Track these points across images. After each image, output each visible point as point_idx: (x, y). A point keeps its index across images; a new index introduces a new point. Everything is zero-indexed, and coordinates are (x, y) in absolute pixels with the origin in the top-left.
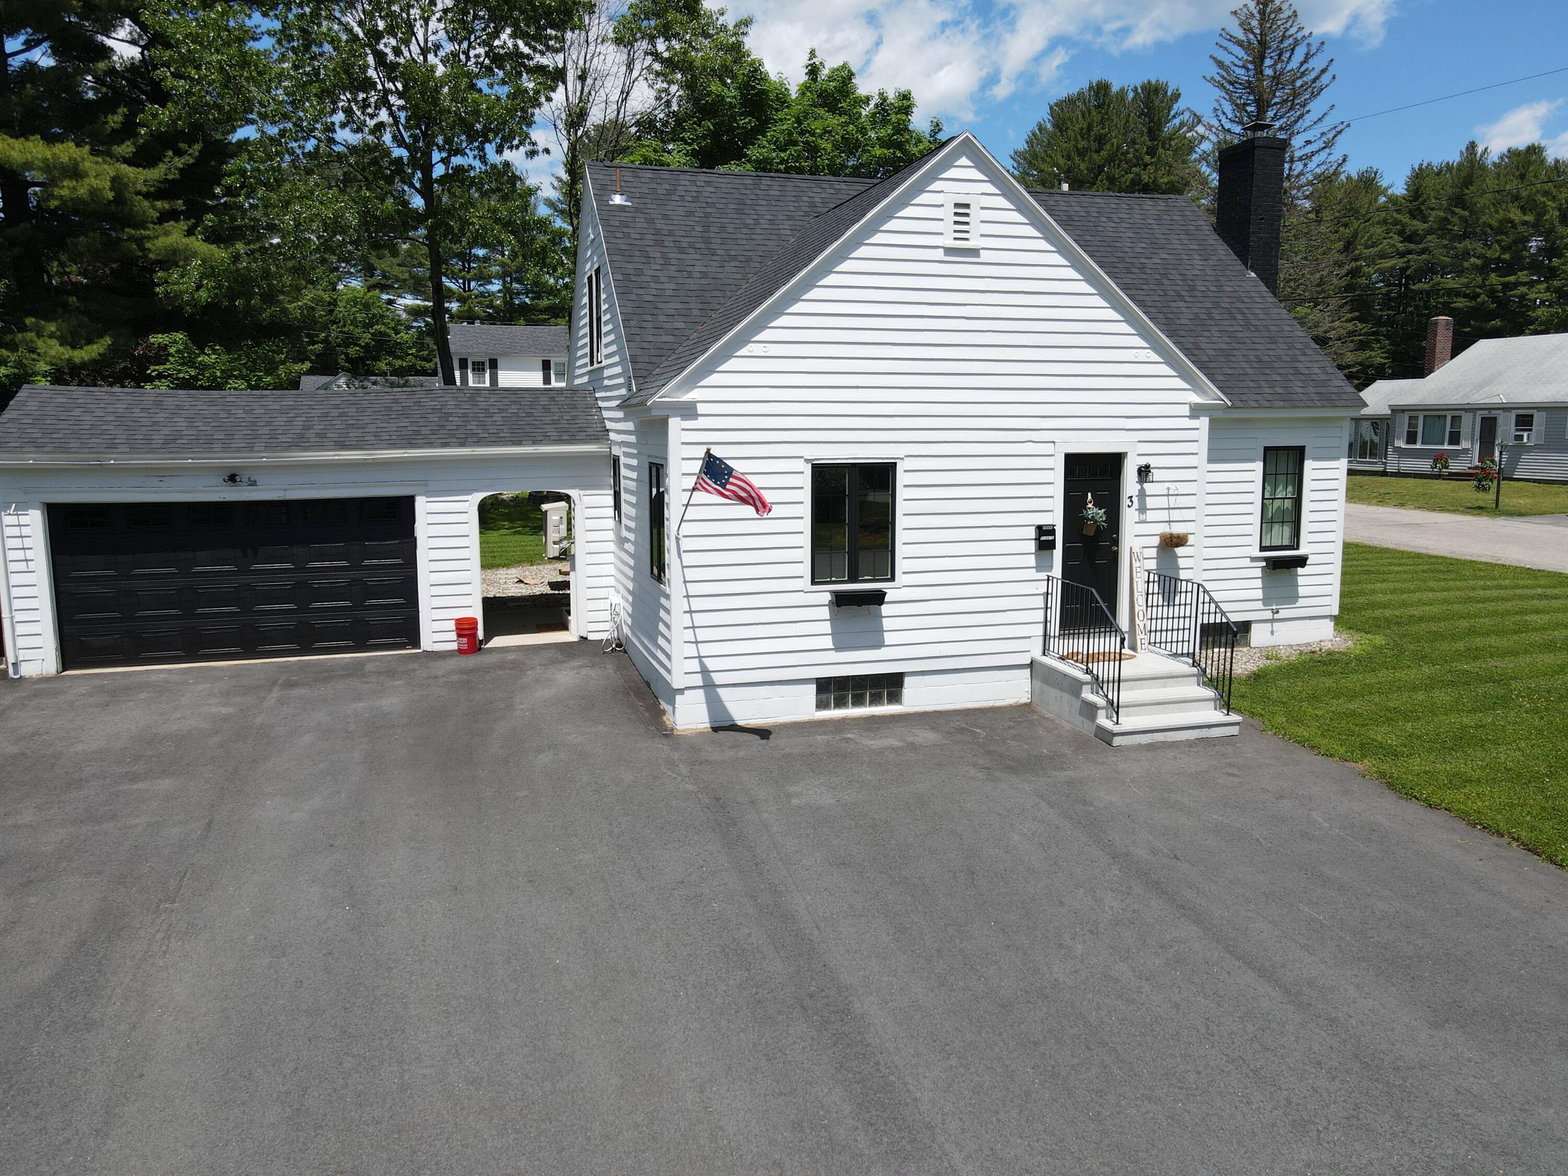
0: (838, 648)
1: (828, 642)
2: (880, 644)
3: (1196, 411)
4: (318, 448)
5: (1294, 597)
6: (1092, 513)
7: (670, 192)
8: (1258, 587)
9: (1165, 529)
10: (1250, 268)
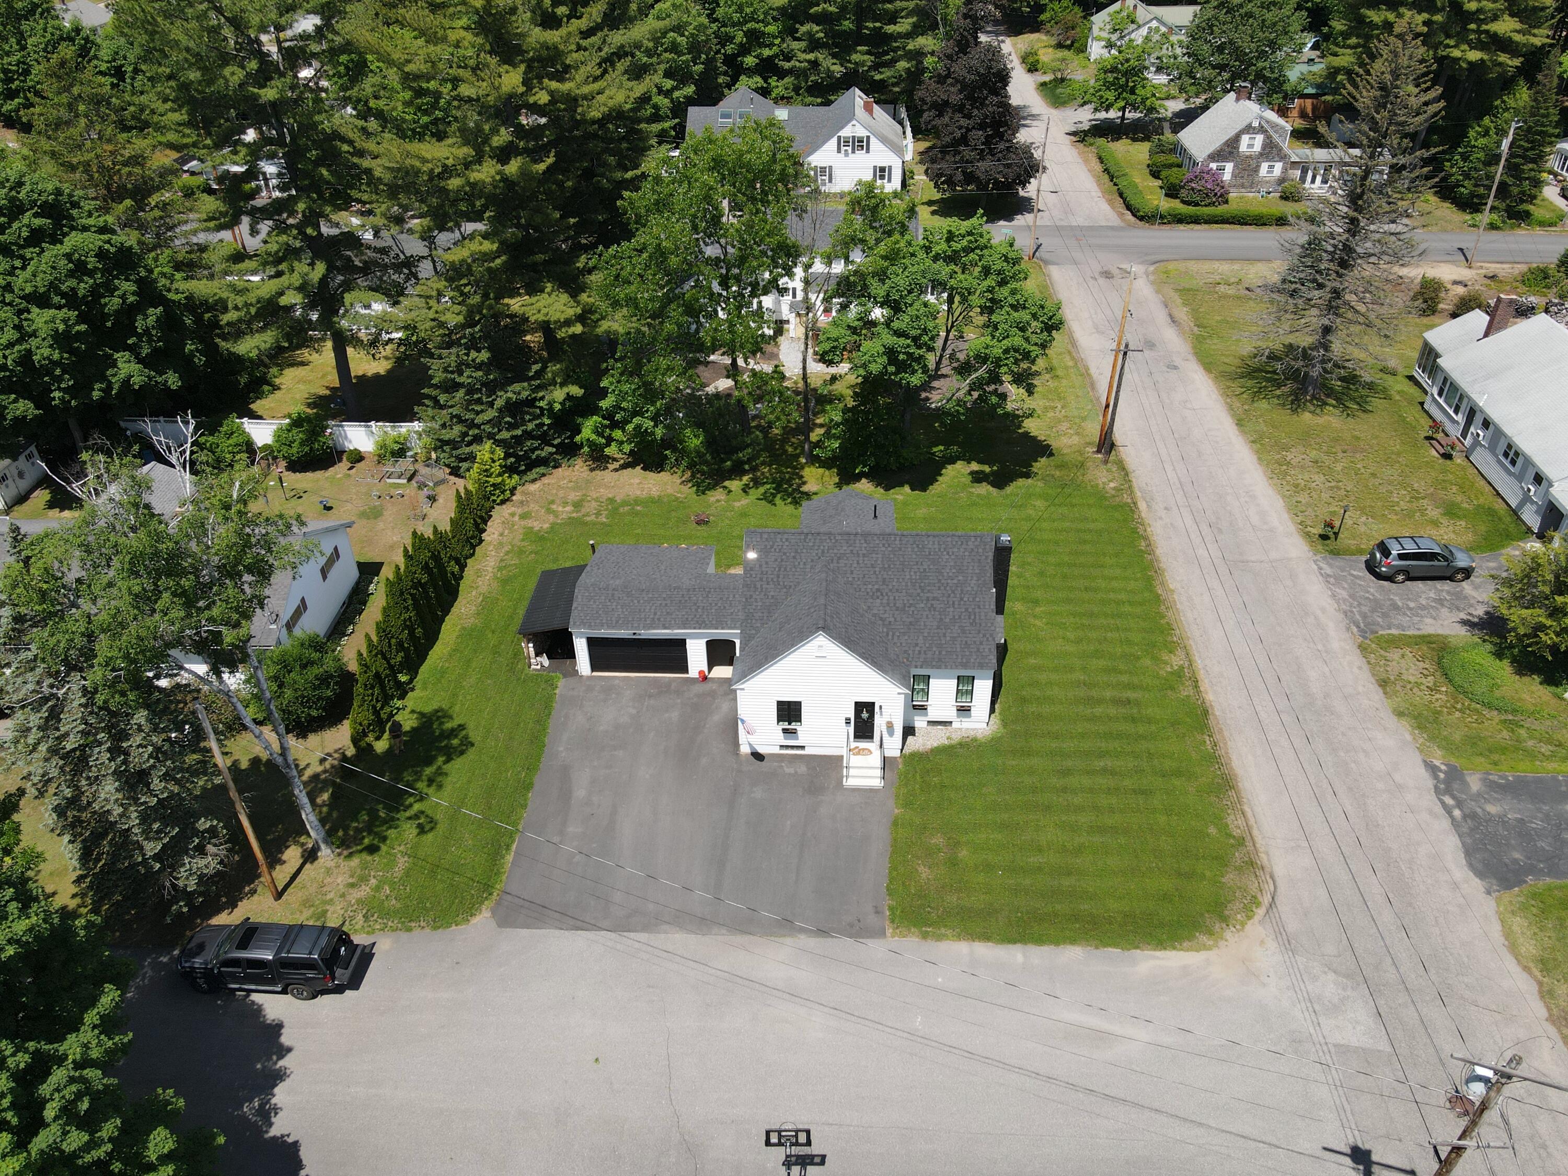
0: (785, 739)
1: (782, 737)
2: (797, 739)
3: (899, 693)
4: (658, 628)
5: (970, 716)
6: (865, 715)
7: (772, 547)
8: (955, 712)
9: (889, 720)
10: (994, 587)
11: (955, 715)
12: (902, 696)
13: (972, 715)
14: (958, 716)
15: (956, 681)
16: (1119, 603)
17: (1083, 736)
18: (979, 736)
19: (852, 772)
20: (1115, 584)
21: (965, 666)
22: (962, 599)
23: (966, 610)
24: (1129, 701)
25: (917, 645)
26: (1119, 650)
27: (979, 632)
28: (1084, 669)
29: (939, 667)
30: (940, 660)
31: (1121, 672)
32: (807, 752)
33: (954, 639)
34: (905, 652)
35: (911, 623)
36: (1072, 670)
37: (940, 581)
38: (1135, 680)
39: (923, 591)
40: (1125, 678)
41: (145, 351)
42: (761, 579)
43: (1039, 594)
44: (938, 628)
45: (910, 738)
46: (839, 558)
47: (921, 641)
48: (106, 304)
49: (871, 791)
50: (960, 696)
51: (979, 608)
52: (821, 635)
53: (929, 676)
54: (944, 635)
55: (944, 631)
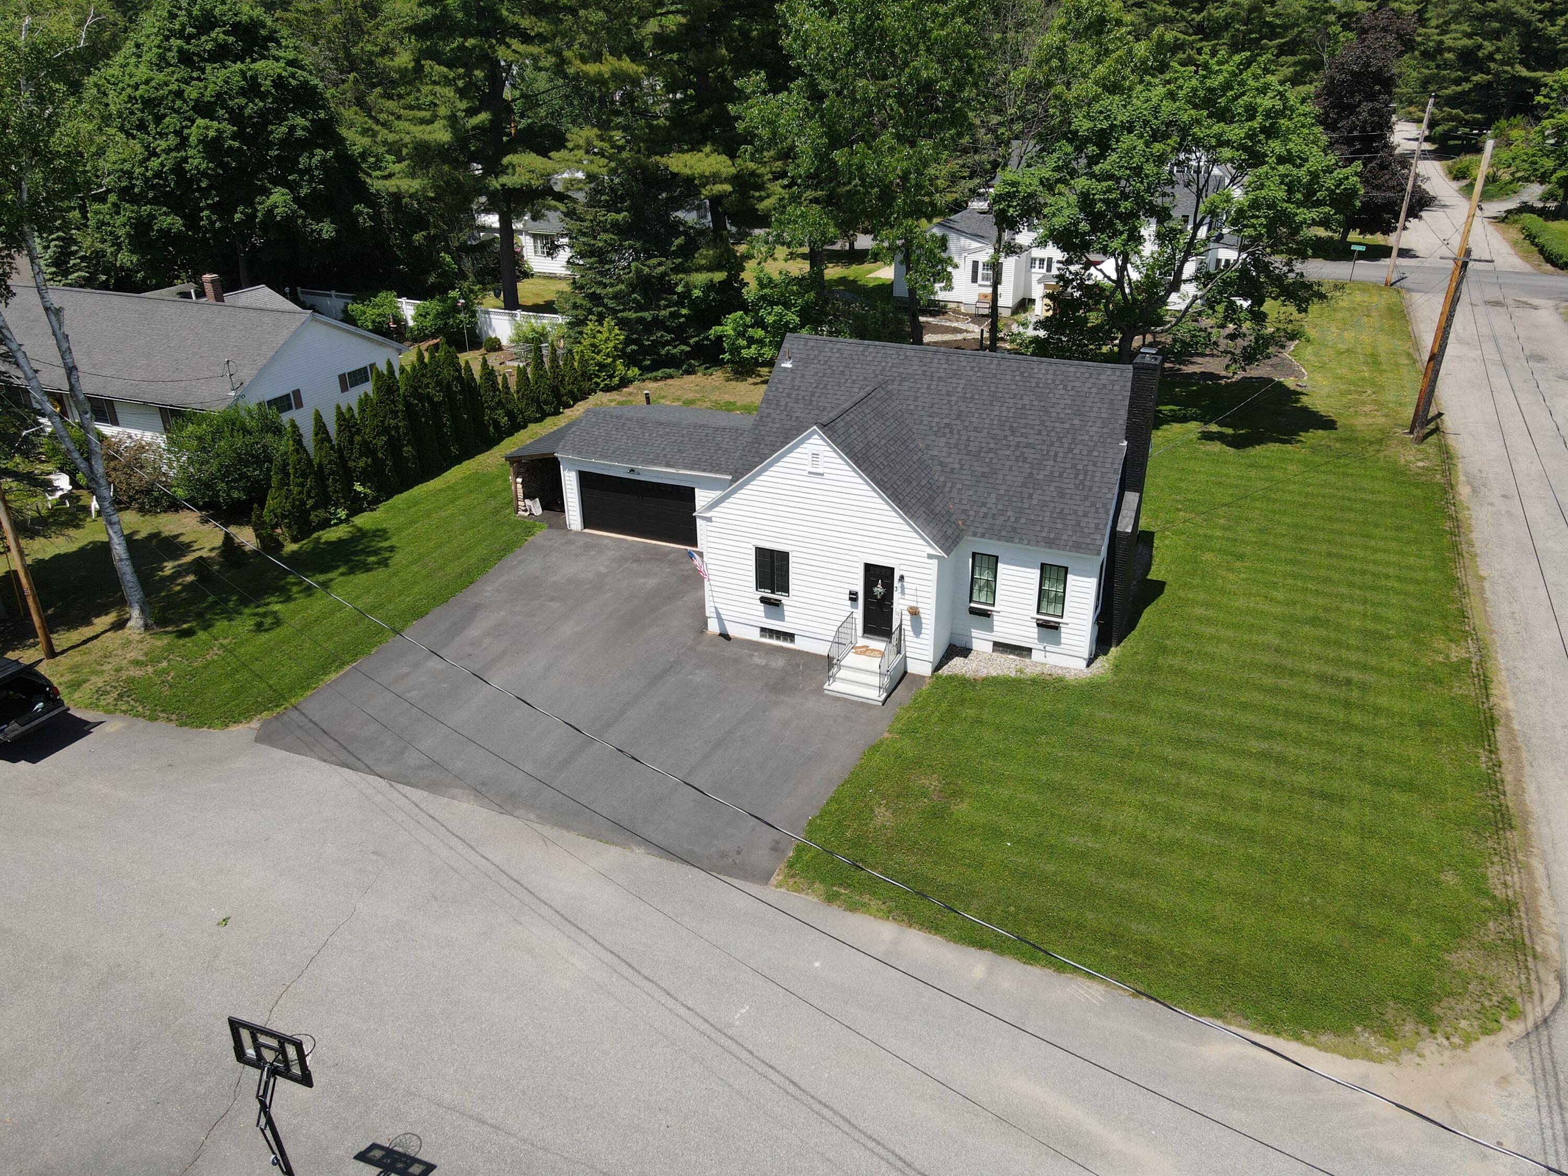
0: (767, 617)
1: (763, 614)
2: (783, 620)
3: (930, 556)
4: (659, 464)
5: (1058, 642)
6: (879, 590)
7: (816, 357)
8: (1034, 631)
9: (913, 604)
10: (1127, 439)
11: (1036, 636)
12: (935, 562)
13: (1063, 640)
14: (1040, 639)
15: (1038, 572)
16: (1377, 576)
17: (1244, 706)
18: (1070, 677)
19: (842, 674)
20: (1380, 556)
21: (1051, 543)
22: (1070, 450)
23: (1074, 466)
24: (1348, 682)
25: (984, 504)
26: (1357, 623)
27: (1086, 498)
28: (1283, 634)
29: (1010, 540)
30: (1014, 529)
31: (1348, 647)
32: (796, 644)
33: (1043, 504)
34: (964, 511)
35: (983, 475)
36: (1263, 630)
37: (1042, 422)
38: (1372, 661)
39: (1013, 431)
40: (1354, 656)
41: (304, 192)
42: (789, 395)
43: (1248, 549)
44: (1024, 485)
45: (957, 661)
46: (903, 380)
47: (992, 500)
48: (272, 132)
49: (863, 705)
50: (1044, 604)
51: (1095, 465)
52: (814, 432)
53: (997, 557)
54: (1030, 497)
55: (1031, 491)
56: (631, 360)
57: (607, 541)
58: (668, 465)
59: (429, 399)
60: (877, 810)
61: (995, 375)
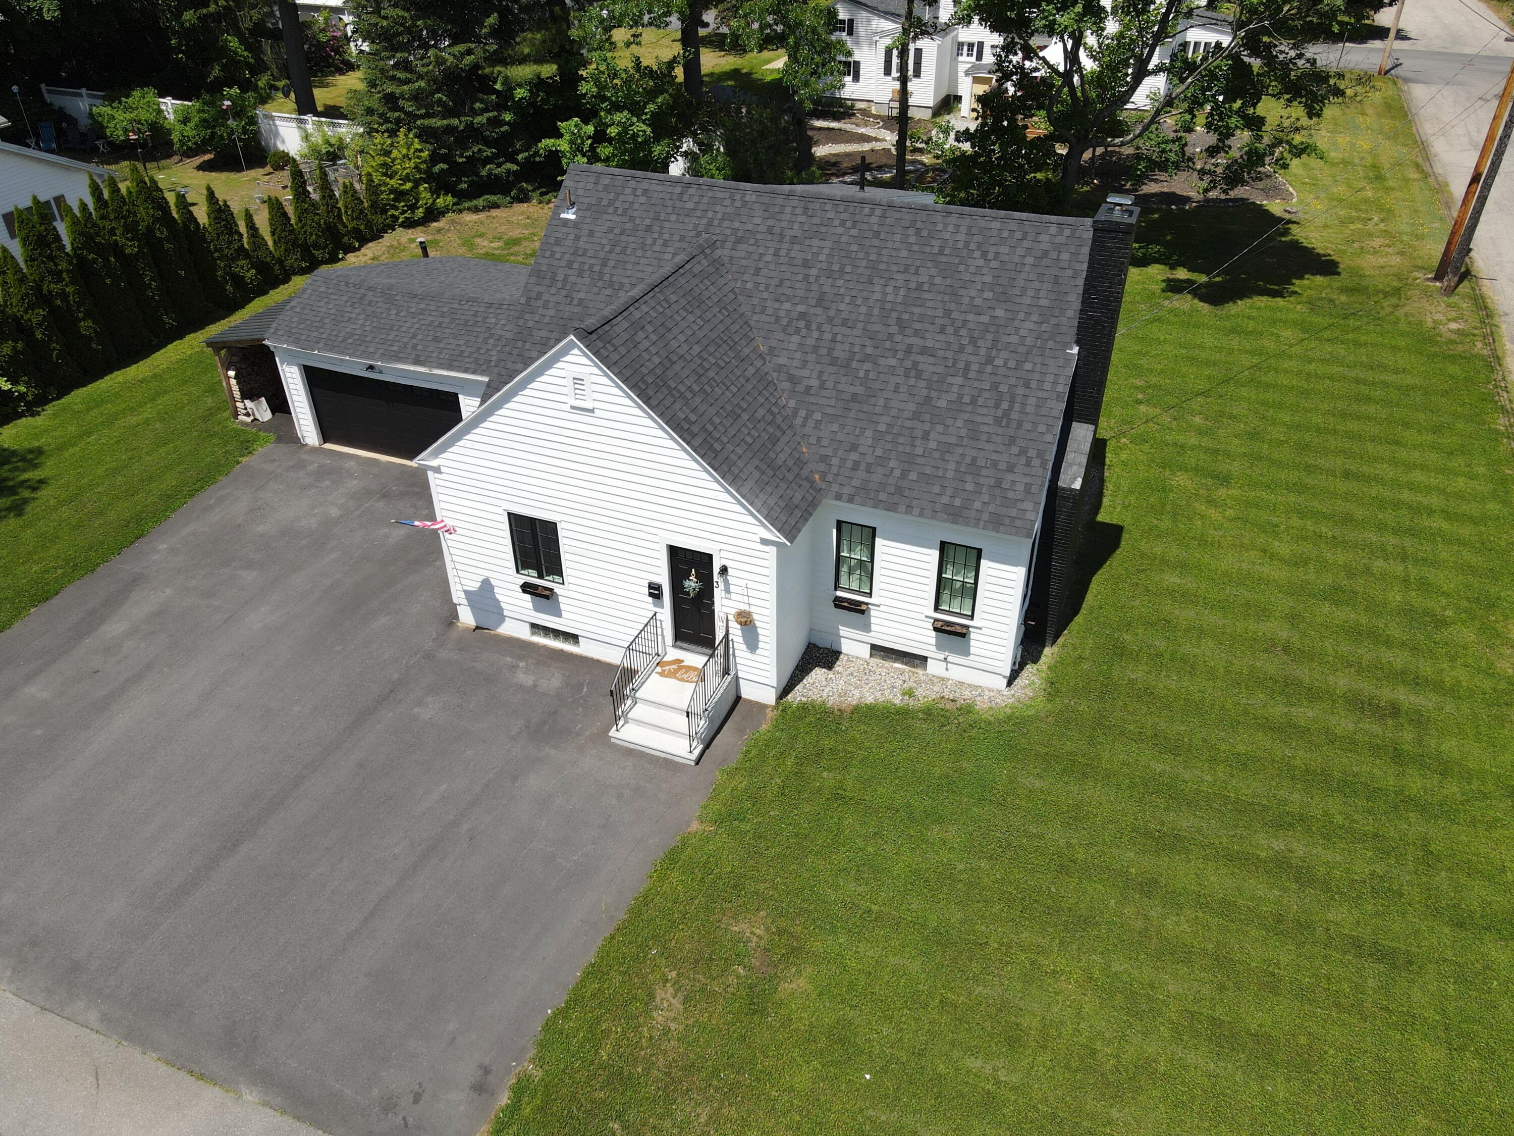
0: (536, 610)
1: (529, 606)
2: (559, 615)
3: (764, 542)
5: (966, 652)
6: (692, 584)
7: (611, 203)
8: (931, 636)
9: (745, 607)
10: (1078, 342)
11: (933, 641)
12: (773, 550)
13: (972, 650)
14: (939, 646)
15: (936, 554)
16: (1416, 510)
17: (1244, 763)
18: (981, 704)
19: (639, 712)
20: (1418, 476)
21: (955, 515)
22: (990, 360)
23: (995, 386)
24: (1395, 710)
25: (854, 447)
26: (1396, 597)
27: (1012, 441)
28: (1293, 619)
29: (892, 507)
30: (900, 491)
31: (1389, 643)
32: (584, 649)
33: (946, 449)
34: (824, 459)
35: (855, 398)
36: (1264, 613)
37: (948, 313)
38: (1426, 668)
39: (902, 326)
40: (1399, 659)
42: (569, 265)
43: (1235, 467)
44: (916, 416)
45: (818, 675)
46: (739, 240)
47: (866, 440)
49: (668, 764)
50: (945, 596)
51: (1027, 386)
52: (572, 345)
53: (874, 529)
54: (926, 436)
55: (927, 426)
56: (441, 185)
57: (352, 464)
58: (417, 362)
59: (117, 250)
60: (659, 994)
61: (877, 235)
